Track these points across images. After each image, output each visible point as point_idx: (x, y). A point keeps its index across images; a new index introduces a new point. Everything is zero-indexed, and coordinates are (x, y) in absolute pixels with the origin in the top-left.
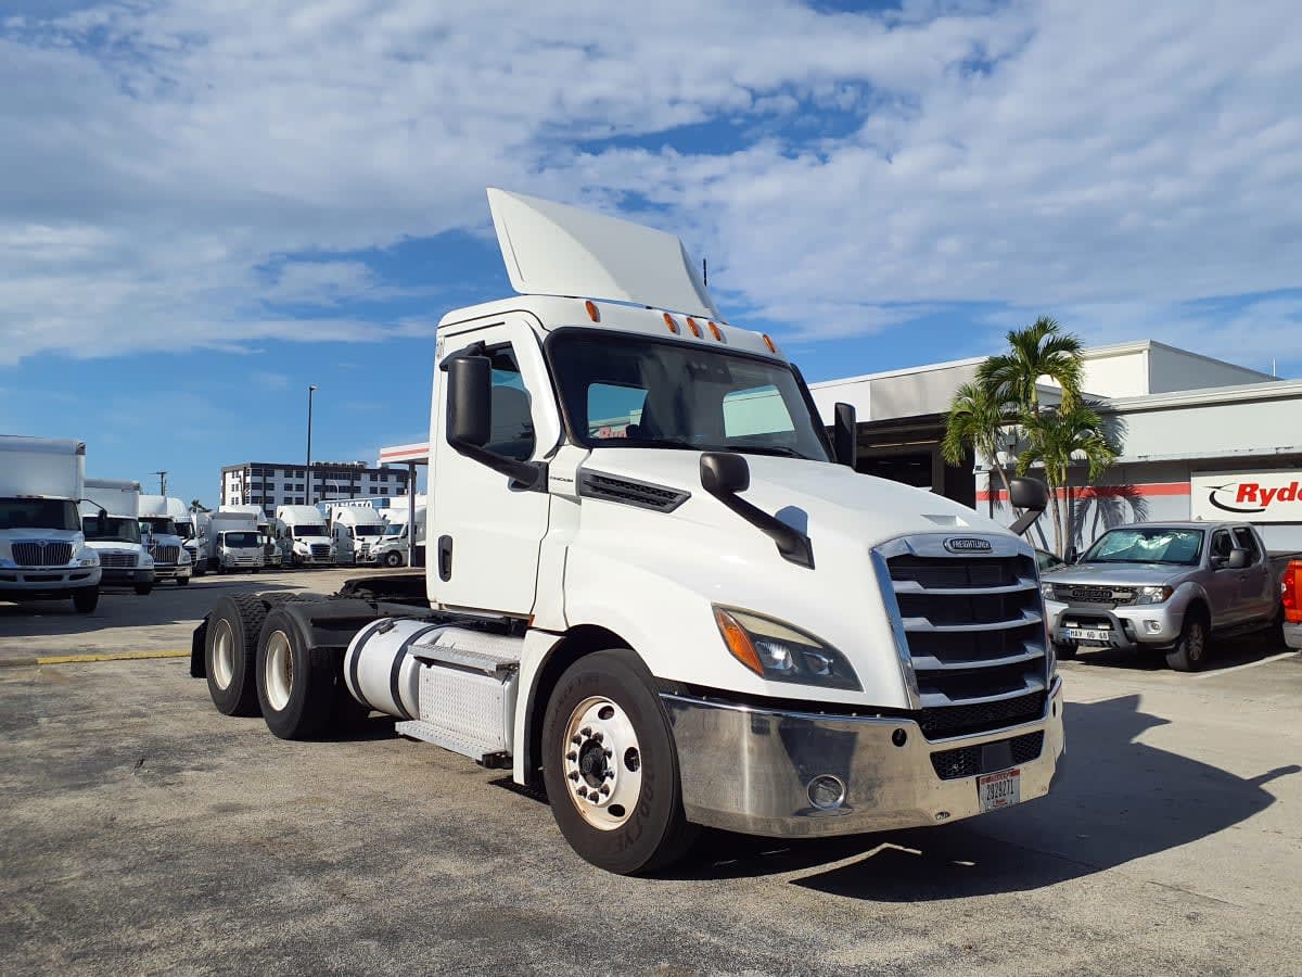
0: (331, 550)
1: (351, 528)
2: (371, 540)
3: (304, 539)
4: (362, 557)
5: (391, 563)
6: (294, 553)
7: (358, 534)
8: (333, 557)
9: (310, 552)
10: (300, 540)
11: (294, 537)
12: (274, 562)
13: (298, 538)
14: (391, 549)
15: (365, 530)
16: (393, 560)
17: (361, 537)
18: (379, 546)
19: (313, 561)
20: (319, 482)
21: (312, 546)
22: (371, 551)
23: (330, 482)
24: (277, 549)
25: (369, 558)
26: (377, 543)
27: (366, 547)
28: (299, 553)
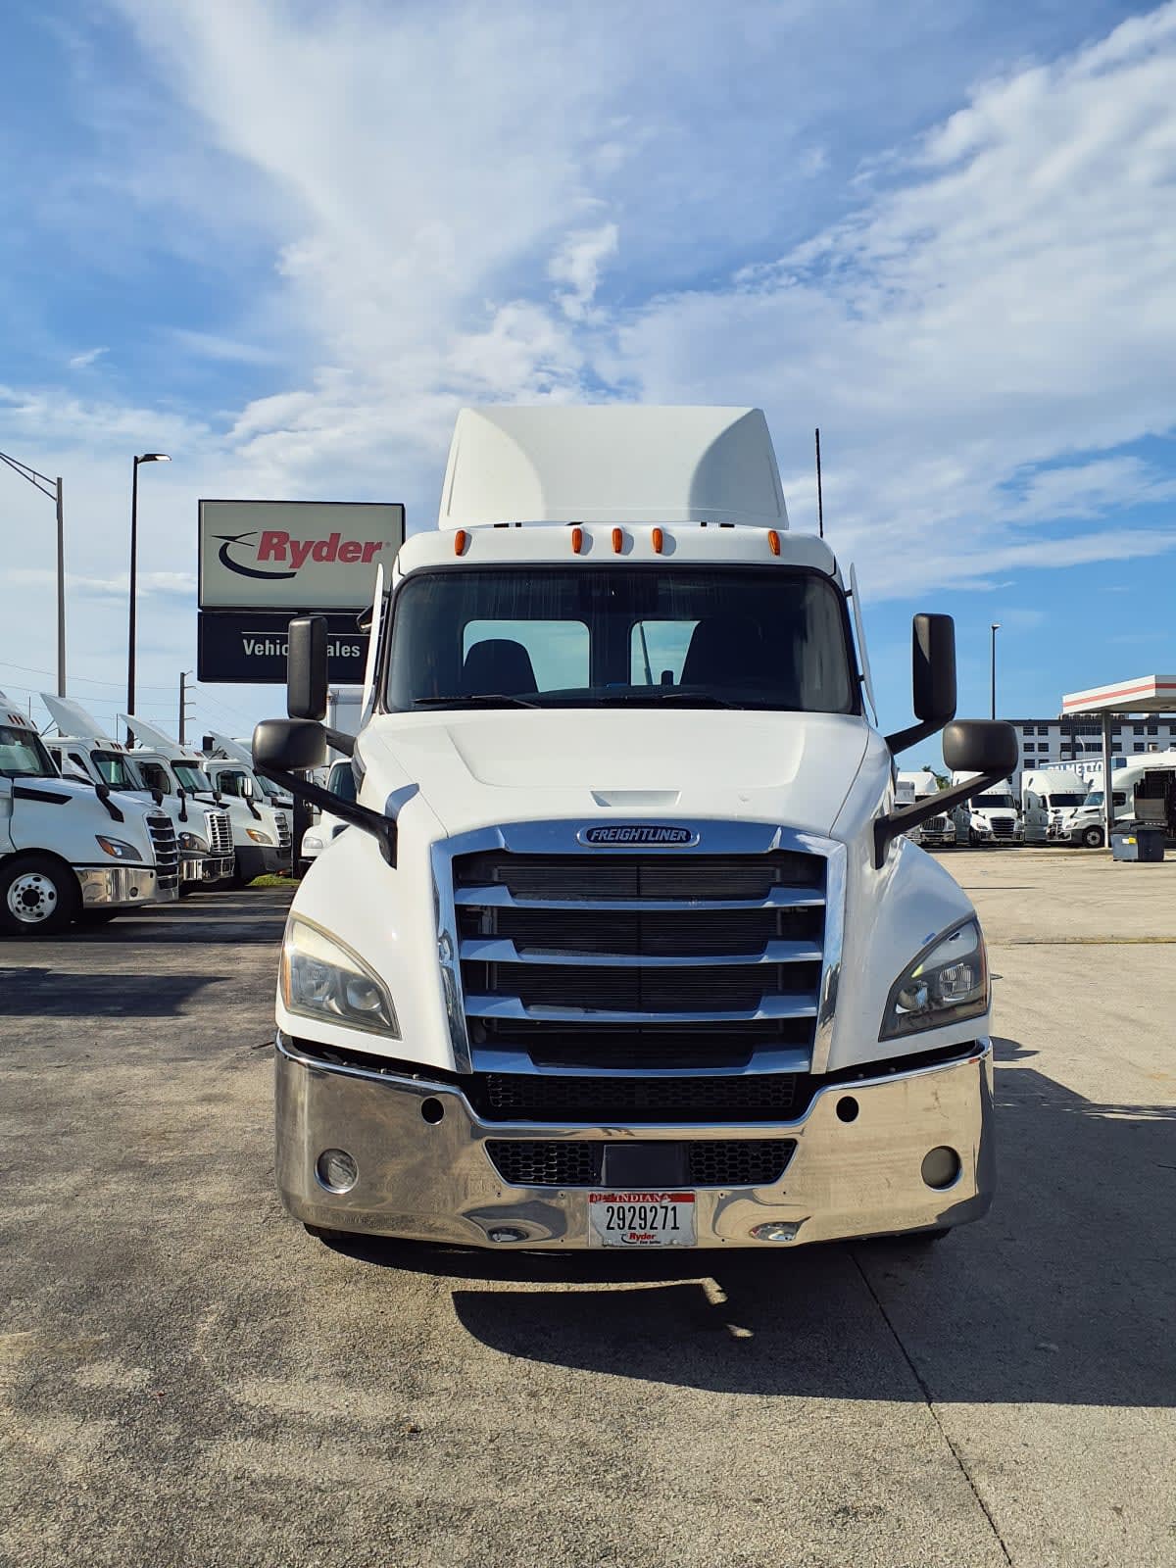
0: (1016, 826)
1: (1043, 797)
2: (1066, 812)
3: (982, 811)
4: (1052, 834)
5: (1092, 842)
6: (971, 829)
7: (1053, 806)
8: (1019, 835)
9: (990, 827)
10: (977, 813)
11: (972, 809)
12: (946, 839)
13: (975, 810)
14: (1089, 823)
15: (1061, 800)
16: (1094, 838)
17: (1054, 809)
18: (1074, 820)
19: (993, 838)
20: (1067, 739)
21: (992, 819)
22: (1064, 827)
23: (1081, 739)
24: (948, 822)
25: (1062, 836)
26: (1072, 817)
27: (1058, 820)
28: (977, 829)
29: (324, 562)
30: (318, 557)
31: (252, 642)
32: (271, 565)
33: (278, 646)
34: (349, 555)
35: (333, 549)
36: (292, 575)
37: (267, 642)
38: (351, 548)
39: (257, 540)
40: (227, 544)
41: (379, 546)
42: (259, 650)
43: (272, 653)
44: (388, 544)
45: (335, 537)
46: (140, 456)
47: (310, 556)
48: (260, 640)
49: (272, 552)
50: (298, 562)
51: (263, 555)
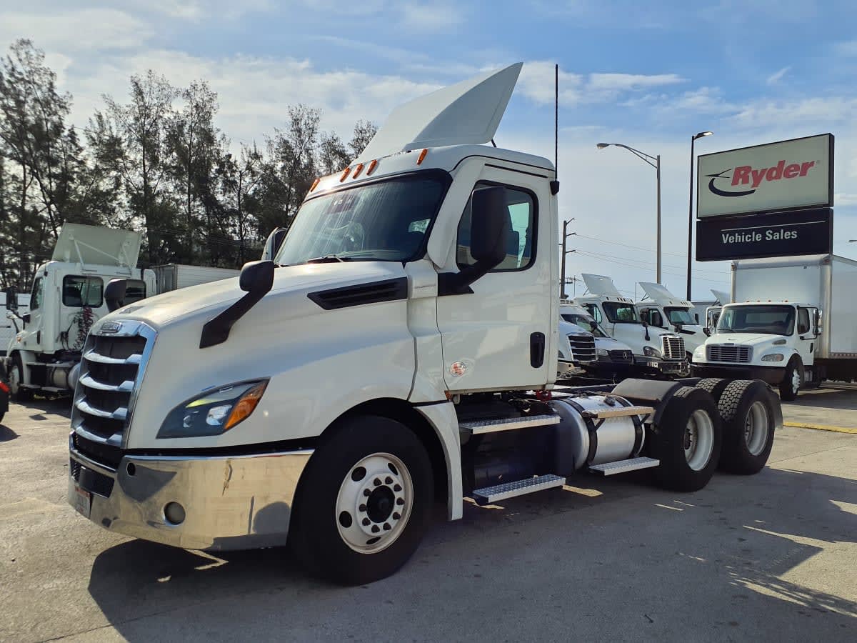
29: (774, 181)
30: (769, 178)
31: (728, 235)
32: (740, 188)
33: (743, 236)
34: (791, 173)
35: (782, 171)
36: (753, 191)
37: (737, 234)
38: (793, 168)
39: (731, 174)
40: (713, 179)
41: (812, 164)
42: (731, 240)
43: (740, 241)
44: (818, 162)
45: (782, 163)
46: (695, 136)
47: (765, 177)
48: (732, 234)
49: (741, 180)
50: (756, 183)
51: (735, 182)
